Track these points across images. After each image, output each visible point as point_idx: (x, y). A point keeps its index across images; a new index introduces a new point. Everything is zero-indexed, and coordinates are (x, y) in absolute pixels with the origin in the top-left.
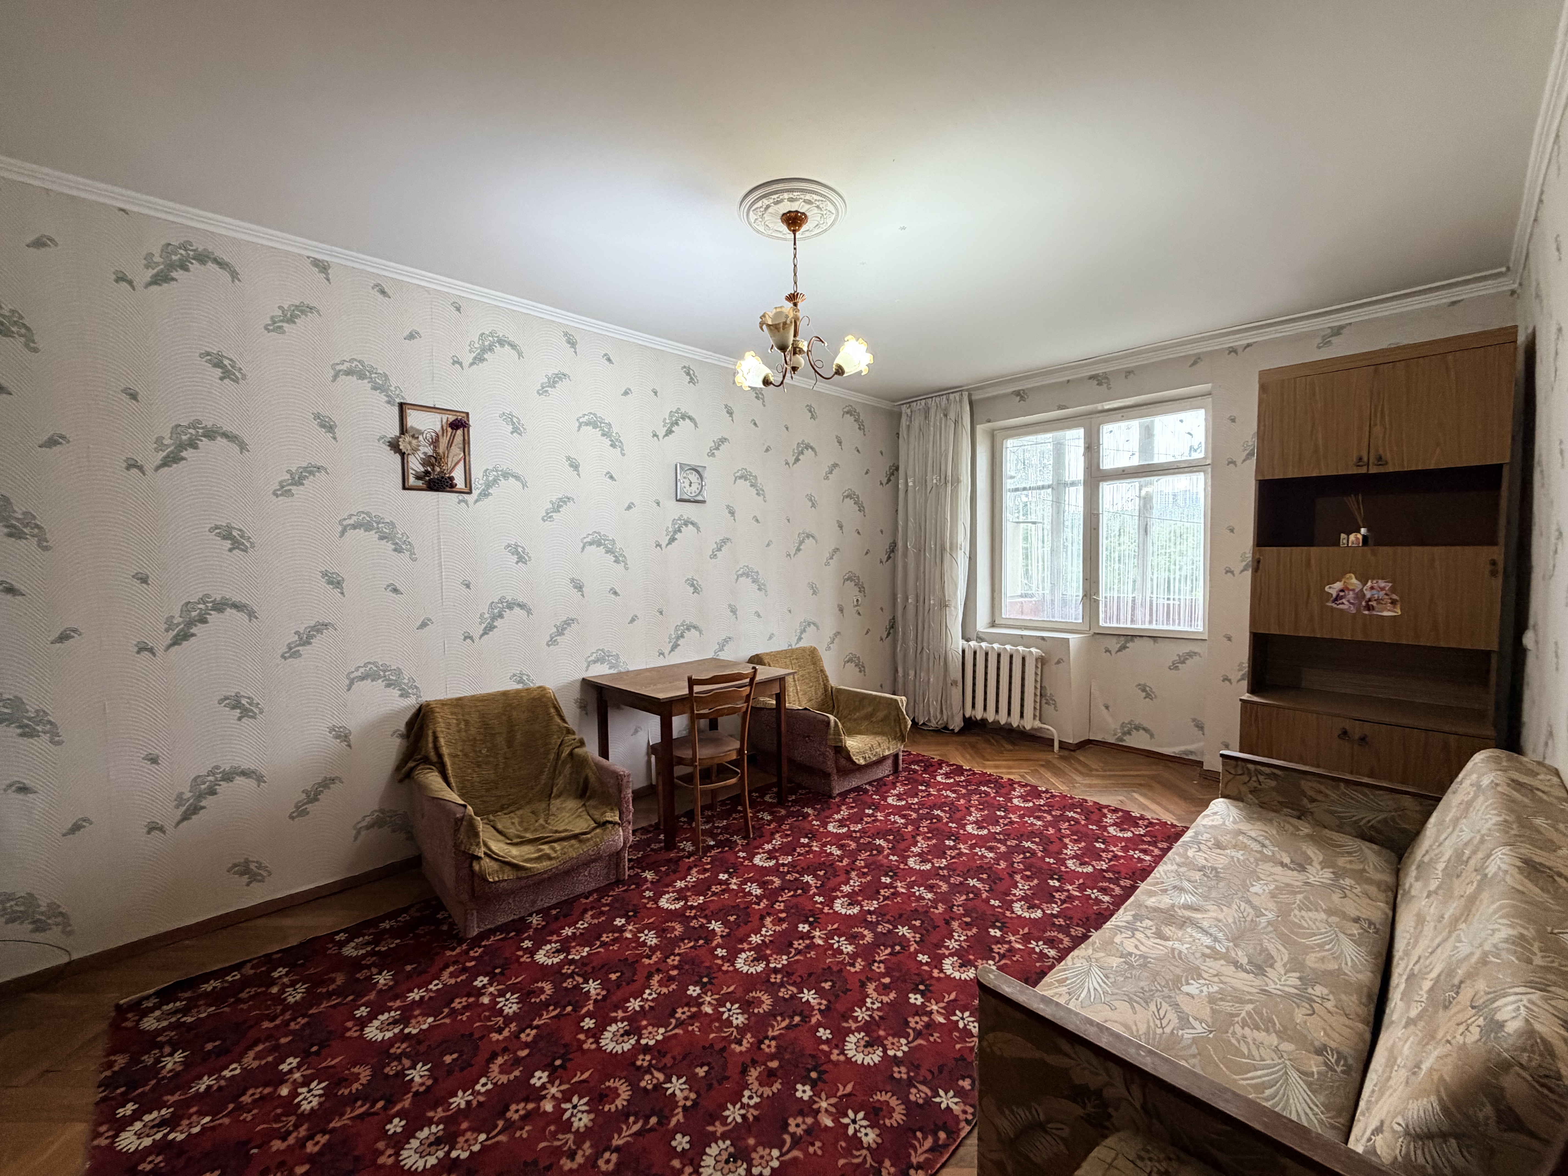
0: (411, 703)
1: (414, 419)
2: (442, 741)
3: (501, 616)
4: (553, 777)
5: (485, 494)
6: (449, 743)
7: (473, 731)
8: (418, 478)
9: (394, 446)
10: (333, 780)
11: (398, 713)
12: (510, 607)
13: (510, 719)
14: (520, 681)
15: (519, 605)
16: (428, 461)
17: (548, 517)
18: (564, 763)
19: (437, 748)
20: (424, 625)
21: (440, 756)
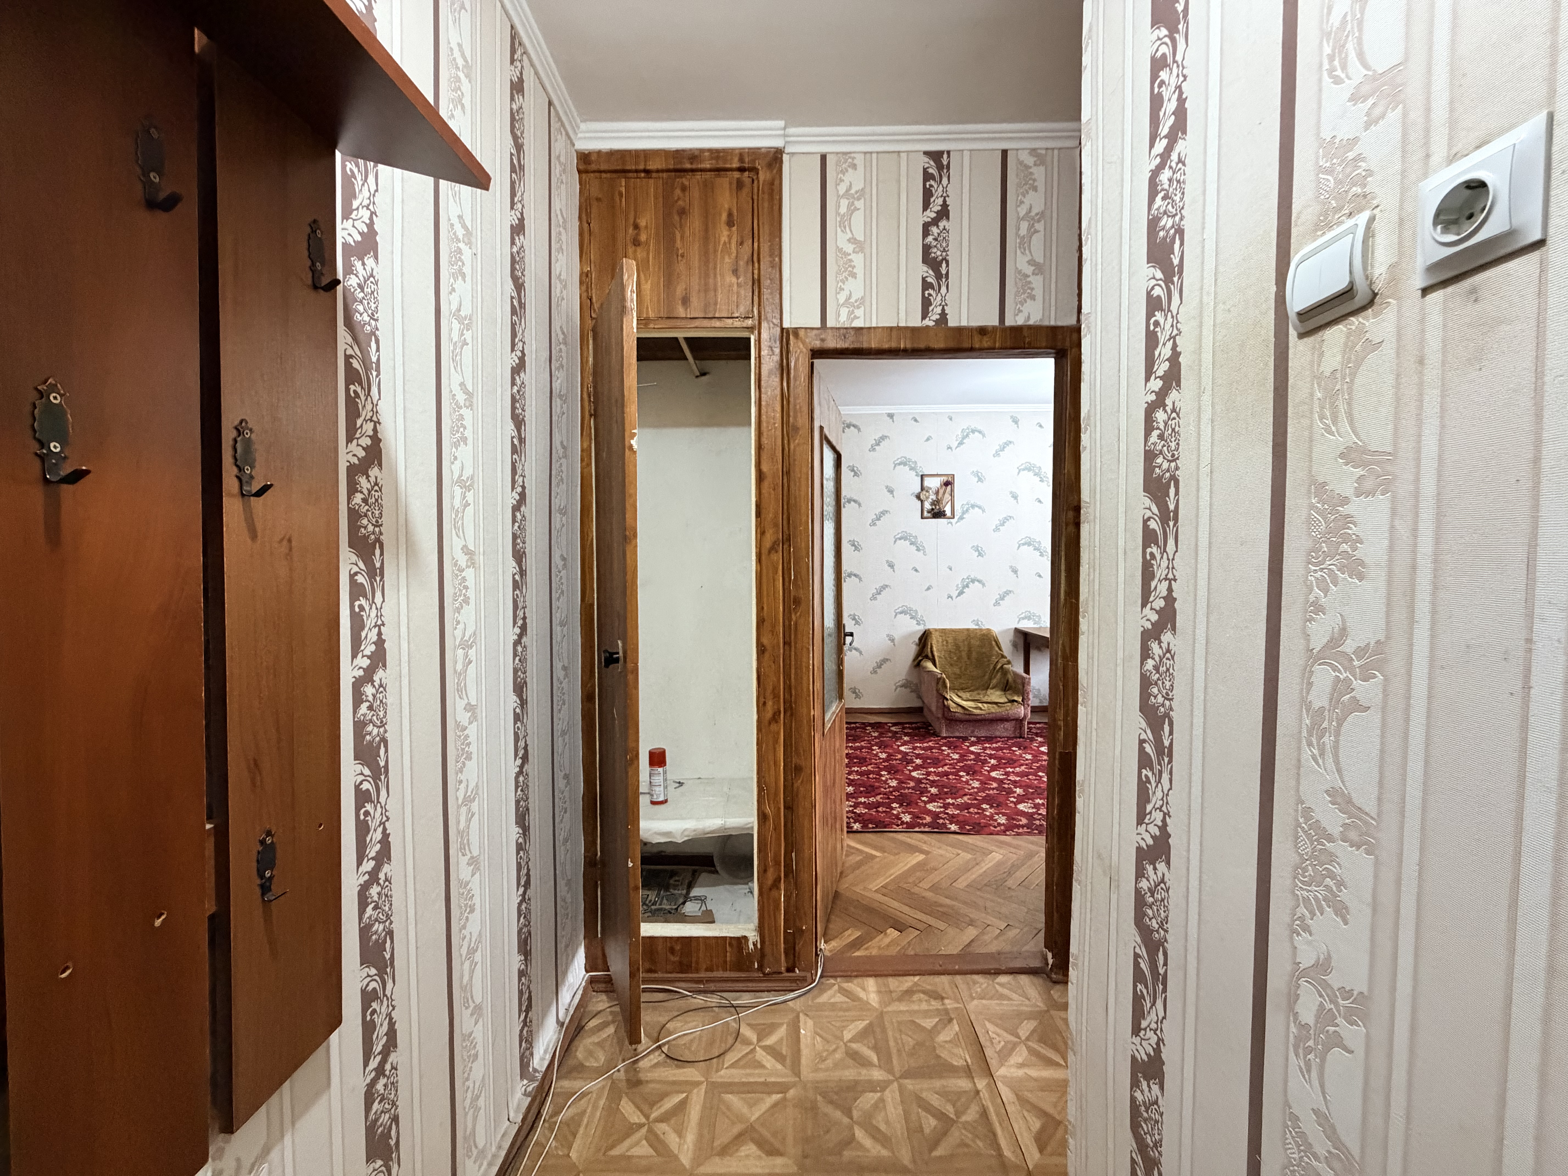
0: (921, 629)
1: (928, 482)
2: (935, 649)
3: (967, 586)
4: (991, 679)
5: (961, 518)
6: (938, 651)
7: (950, 646)
8: (928, 512)
9: (918, 497)
10: (887, 660)
11: (915, 633)
12: (973, 581)
13: (969, 644)
14: (978, 625)
15: (978, 581)
16: (933, 503)
17: (997, 529)
18: (998, 671)
19: (932, 652)
20: (928, 589)
21: (933, 656)
